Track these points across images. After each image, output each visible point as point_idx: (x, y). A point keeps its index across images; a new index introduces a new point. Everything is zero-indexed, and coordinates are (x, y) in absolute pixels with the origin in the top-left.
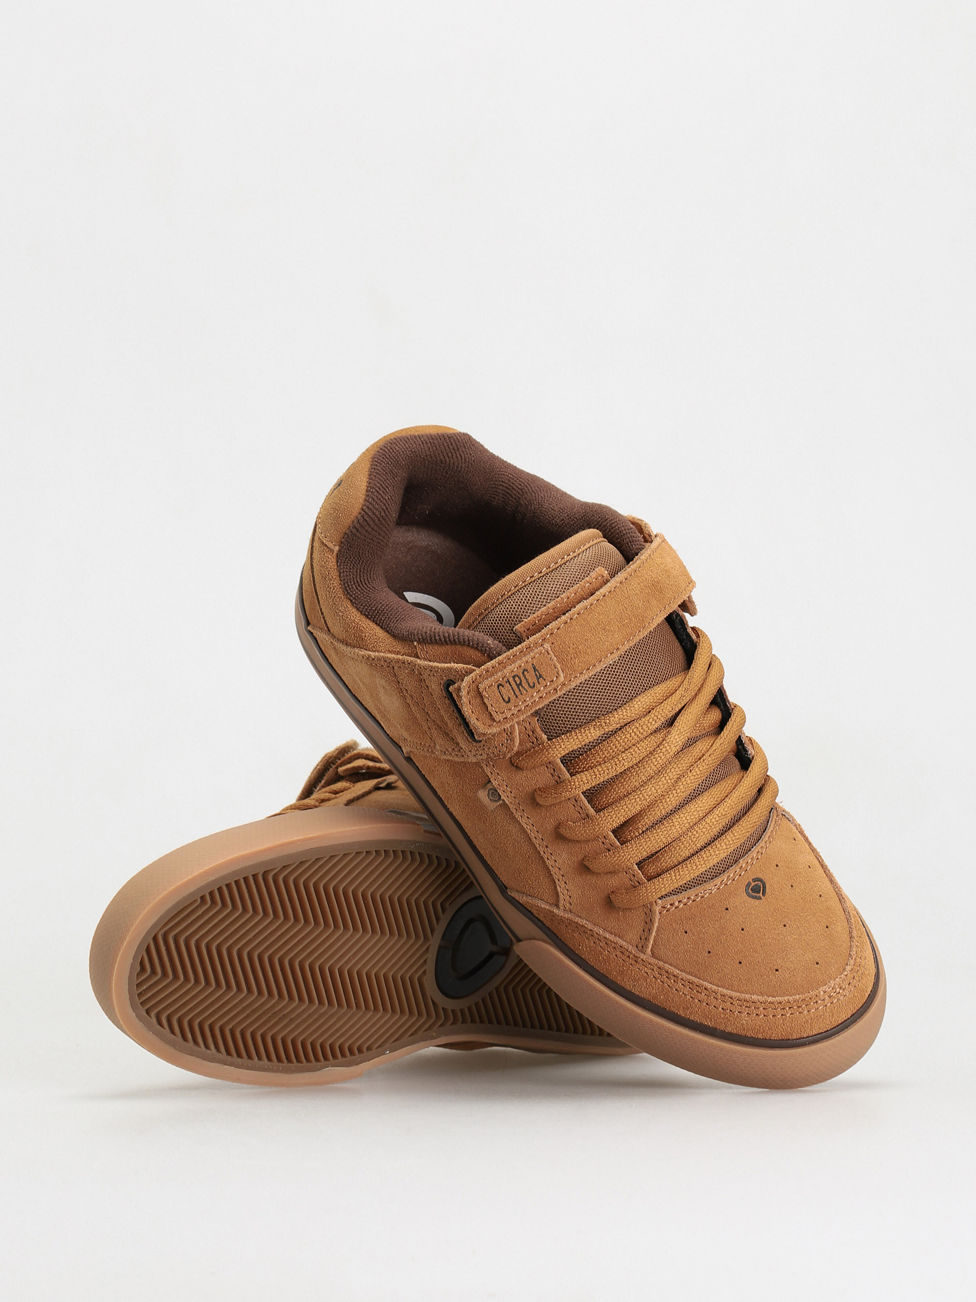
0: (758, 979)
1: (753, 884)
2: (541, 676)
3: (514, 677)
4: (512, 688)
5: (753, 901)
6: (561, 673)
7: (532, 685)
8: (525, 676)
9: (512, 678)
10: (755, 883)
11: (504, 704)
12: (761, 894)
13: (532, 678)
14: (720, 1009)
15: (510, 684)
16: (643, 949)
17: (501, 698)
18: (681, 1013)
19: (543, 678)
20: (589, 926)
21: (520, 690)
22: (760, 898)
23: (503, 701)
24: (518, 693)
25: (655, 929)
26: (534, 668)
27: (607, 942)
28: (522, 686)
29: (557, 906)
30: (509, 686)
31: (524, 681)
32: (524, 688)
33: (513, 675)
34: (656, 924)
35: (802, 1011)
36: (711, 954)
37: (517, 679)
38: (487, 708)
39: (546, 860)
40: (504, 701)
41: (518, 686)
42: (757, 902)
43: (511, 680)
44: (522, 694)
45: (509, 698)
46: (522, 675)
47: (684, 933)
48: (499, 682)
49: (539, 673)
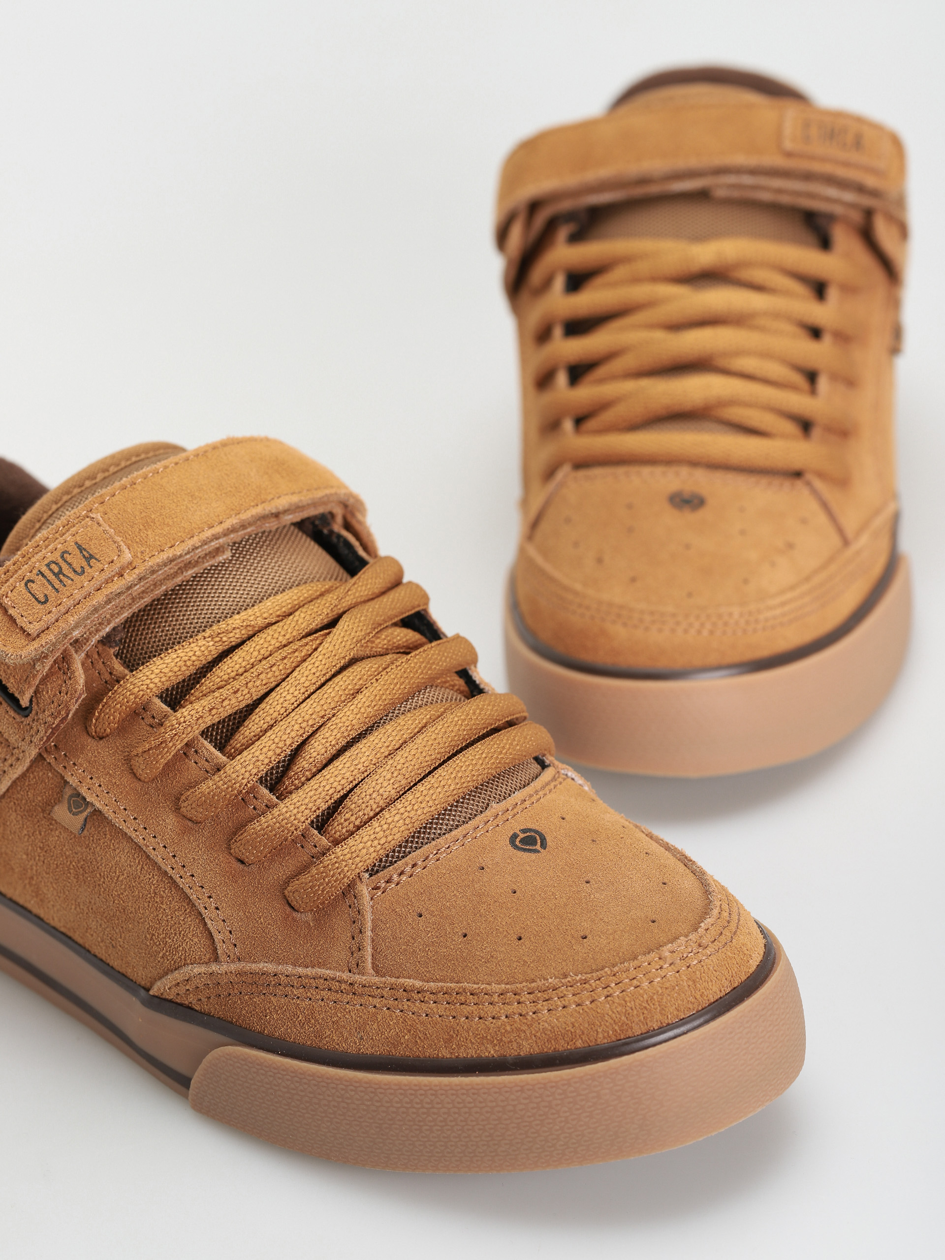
0: (555, 956)
1: (522, 836)
2: (91, 557)
3: (48, 565)
4: (48, 581)
5: (526, 855)
6: (124, 548)
7: (79, 570)
8: (66, 561)
9: (45, 567)
10: (526, 835)
11: (40, 606)
12: (538, 847)
13: (77, 561)
14: (503, 1018)
15: (43, 575)
16: (357, 967)
17: (34, 599)
18: (445, 1053)
19: (96, 559)
20: (270, 967)
21: (61, 581)
22: (539, 852)
23: (36, 603)
24: (57, 584)
25: (369, 925)
26: (80, 548)
27: (303, 983)
28: (64, 575)
29: (216, 959)
30: (42, 578)
31: (65, 567)
32: (68, 577)
33: (46, 562)
34: (369, 917)
35: (639, 984)
36: (469, 937)
37: (53, 566)
38: (15, 623)
39: (178, 880)
40: (39, 602)
41: (56, 575)
42: (533, 856)
43: (44, 569)
44: (65, 586)
45: (46, 596)
46: (60, 561)
47: (416, 917)
48: (26, 579)
49: (88, 552)
